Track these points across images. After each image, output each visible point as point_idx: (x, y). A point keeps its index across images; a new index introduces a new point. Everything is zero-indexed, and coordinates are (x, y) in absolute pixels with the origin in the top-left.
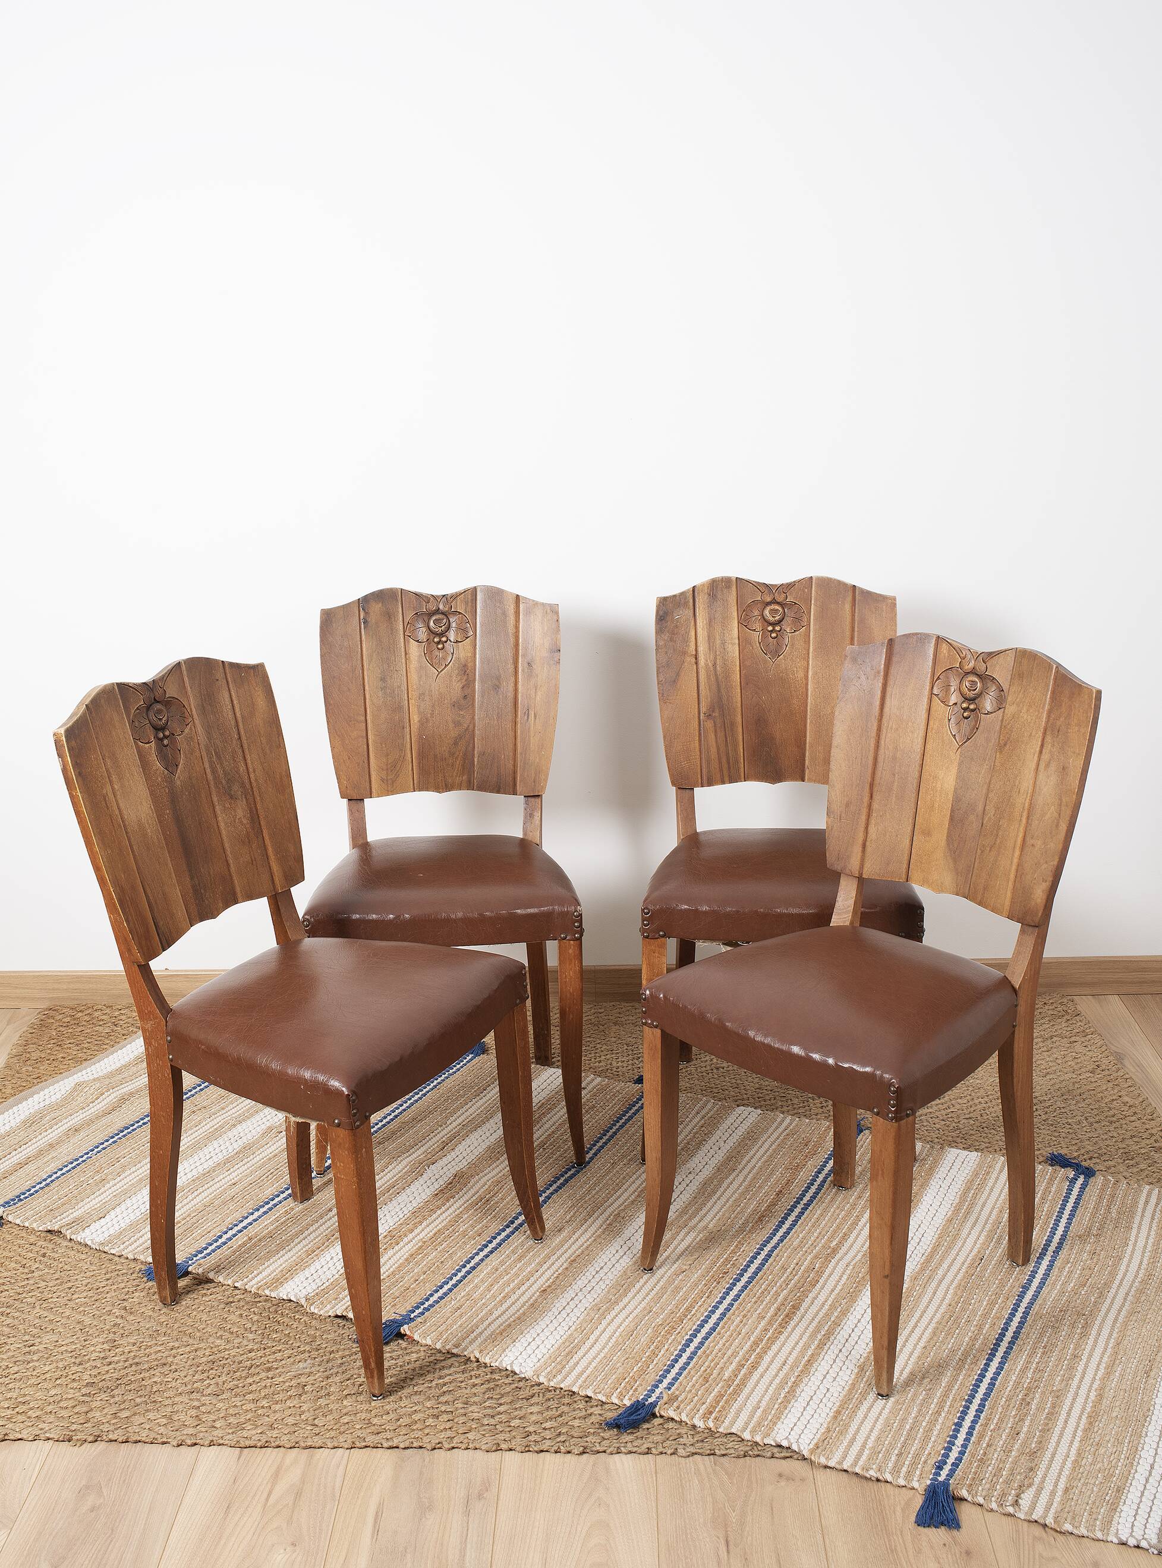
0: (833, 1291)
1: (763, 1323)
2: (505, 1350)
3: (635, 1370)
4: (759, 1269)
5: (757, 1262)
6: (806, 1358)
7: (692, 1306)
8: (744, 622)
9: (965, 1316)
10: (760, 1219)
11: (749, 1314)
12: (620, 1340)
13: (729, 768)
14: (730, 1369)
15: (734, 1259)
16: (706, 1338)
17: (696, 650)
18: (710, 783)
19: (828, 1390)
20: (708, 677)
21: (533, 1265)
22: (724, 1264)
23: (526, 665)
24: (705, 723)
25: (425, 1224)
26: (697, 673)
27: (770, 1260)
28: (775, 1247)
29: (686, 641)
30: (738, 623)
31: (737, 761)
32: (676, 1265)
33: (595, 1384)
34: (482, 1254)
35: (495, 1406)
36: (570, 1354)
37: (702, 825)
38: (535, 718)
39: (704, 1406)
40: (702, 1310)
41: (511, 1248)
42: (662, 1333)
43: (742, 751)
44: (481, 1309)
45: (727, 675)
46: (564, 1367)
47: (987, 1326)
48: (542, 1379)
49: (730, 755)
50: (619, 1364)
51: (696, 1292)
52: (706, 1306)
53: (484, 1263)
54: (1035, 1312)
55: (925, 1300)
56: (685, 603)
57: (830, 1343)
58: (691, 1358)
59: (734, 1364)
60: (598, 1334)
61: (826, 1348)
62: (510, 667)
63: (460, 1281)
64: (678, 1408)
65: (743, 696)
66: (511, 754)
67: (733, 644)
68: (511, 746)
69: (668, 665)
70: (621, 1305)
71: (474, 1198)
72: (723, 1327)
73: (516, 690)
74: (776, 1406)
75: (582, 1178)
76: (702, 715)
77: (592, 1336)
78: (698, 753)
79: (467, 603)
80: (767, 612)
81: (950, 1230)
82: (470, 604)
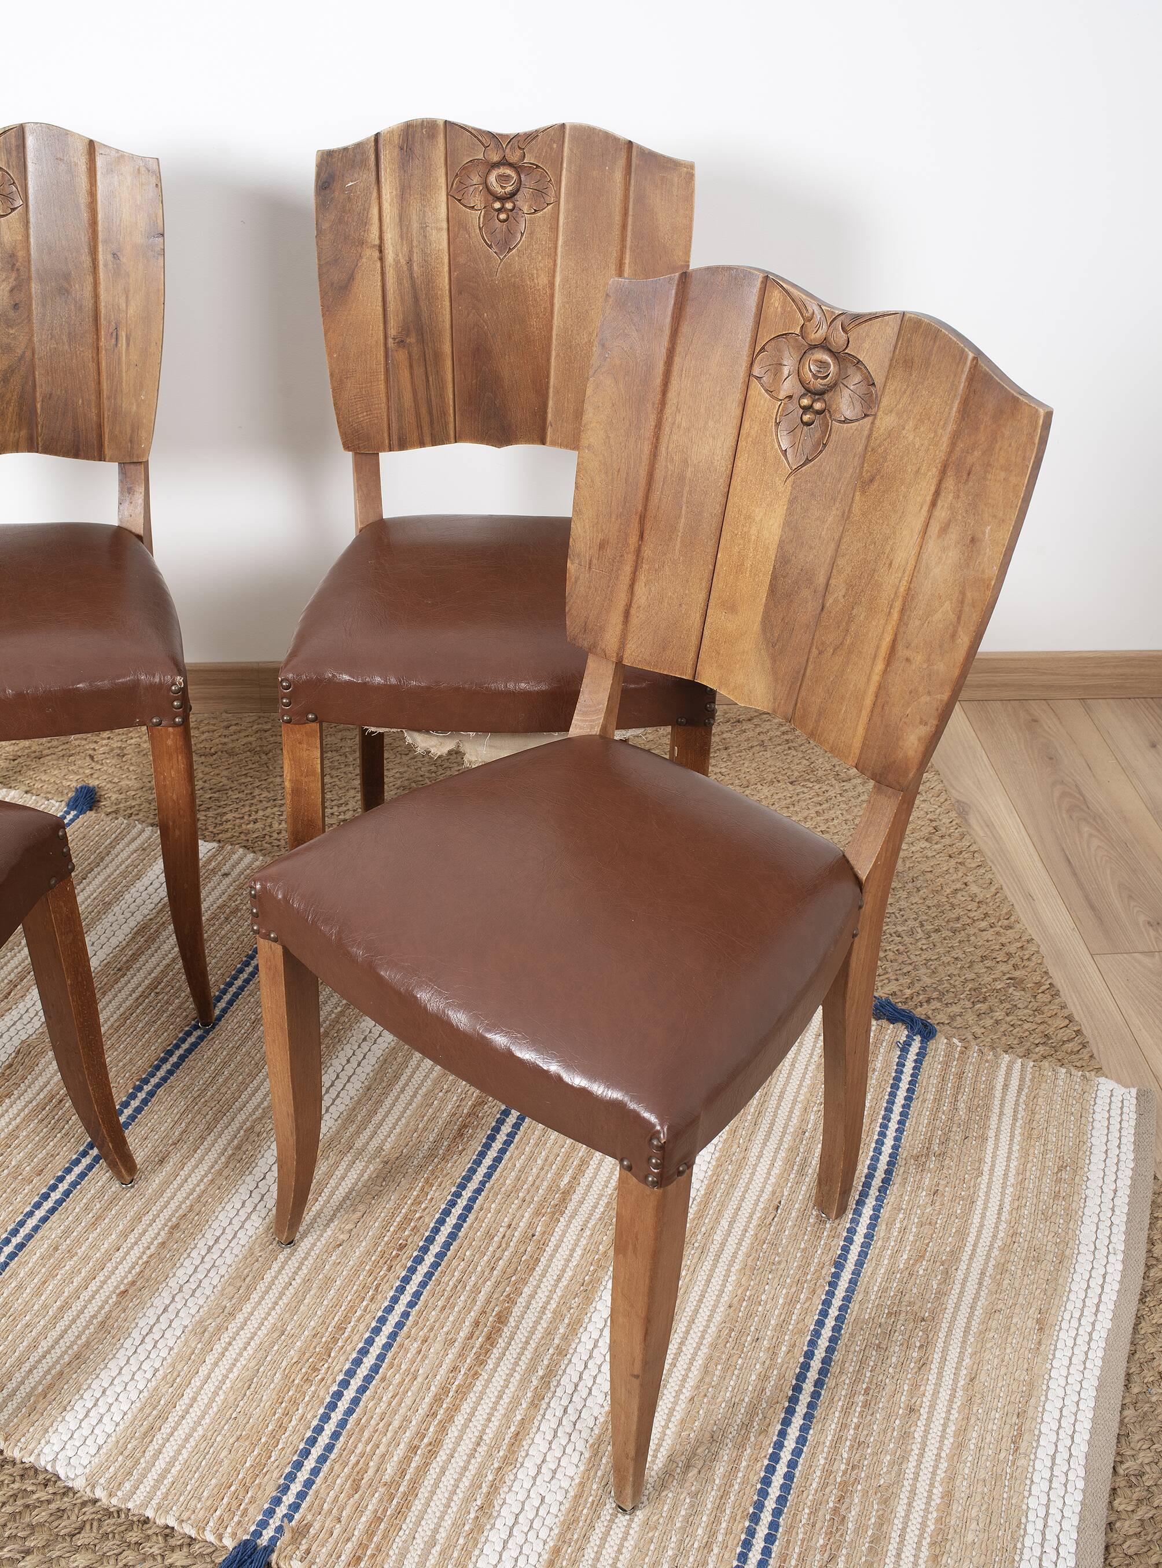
0: (560, 1280)
1: (451, 1354)
2: (46, 1431)
3: (248, 1464)
4: (453, 1236)
5: (451, 1222)
6: (513, 1429)
7: (346, 1319)
8: (456, 194)
9: (751, 1330)
10: (460, 1134)
11: (432, 1335)
12: (231, 1398)
13: (432, 423)
14: (395, 1459)
15: (417, 1215)
16: (364, 1387)
17: (381, 238)
18: (402, 445)
19: (543, 1499)
20: (399, 280)
21: (113, 1236)
22: (401, 1228)
23: (110, 257)
24: (395, 354)
26: (383, 274)
27: (471, 1217)
28: (478, 1191)
29: (365, 223)
30: (448, 194)
31: (444, 413)
32: (329, 1232)
33: (182, 1499)
34: (39, 1214)
35: (18, 1556)
36: (149, 1433)
37: (392, 508)
38: (128, 344)
39: (349, 1545)
40: (362, 1325)
41: (84, 1201)
42: (296, 1382)
43: (451, 396)
44: (22, 1335)
45: (430, 280)
46: (137, 1463)
47: (784, 1349)
48: (99, 1493)
49: (434, 403)
50: (225, 1453)
51: (354, 1290)
52: (366, 1320)
53: (39, 1234)
54: (853, 1318)
56: (362, 162)
57: (550, 1395)
58: (336, 1435)
59: (402, 1446)
60: (198, 1384)
61: (544, 1405)
62: (86, 260)
64: (308, 1552)
65: (454, 311)
66: (93, 398)
67: (439, 229)
68: (92, 385)
69: (336, 261)
70: (240, 1317)
71: (42, 1096)
72: (391, 1364)
73: (96, 296)
74: (461, 1541)
75: (206, 1050)
76: (390, 341)
77: (188, 1390)
78: (384, 400)
79: (9, 152)
80: (492, 179)
82: (14, 154)
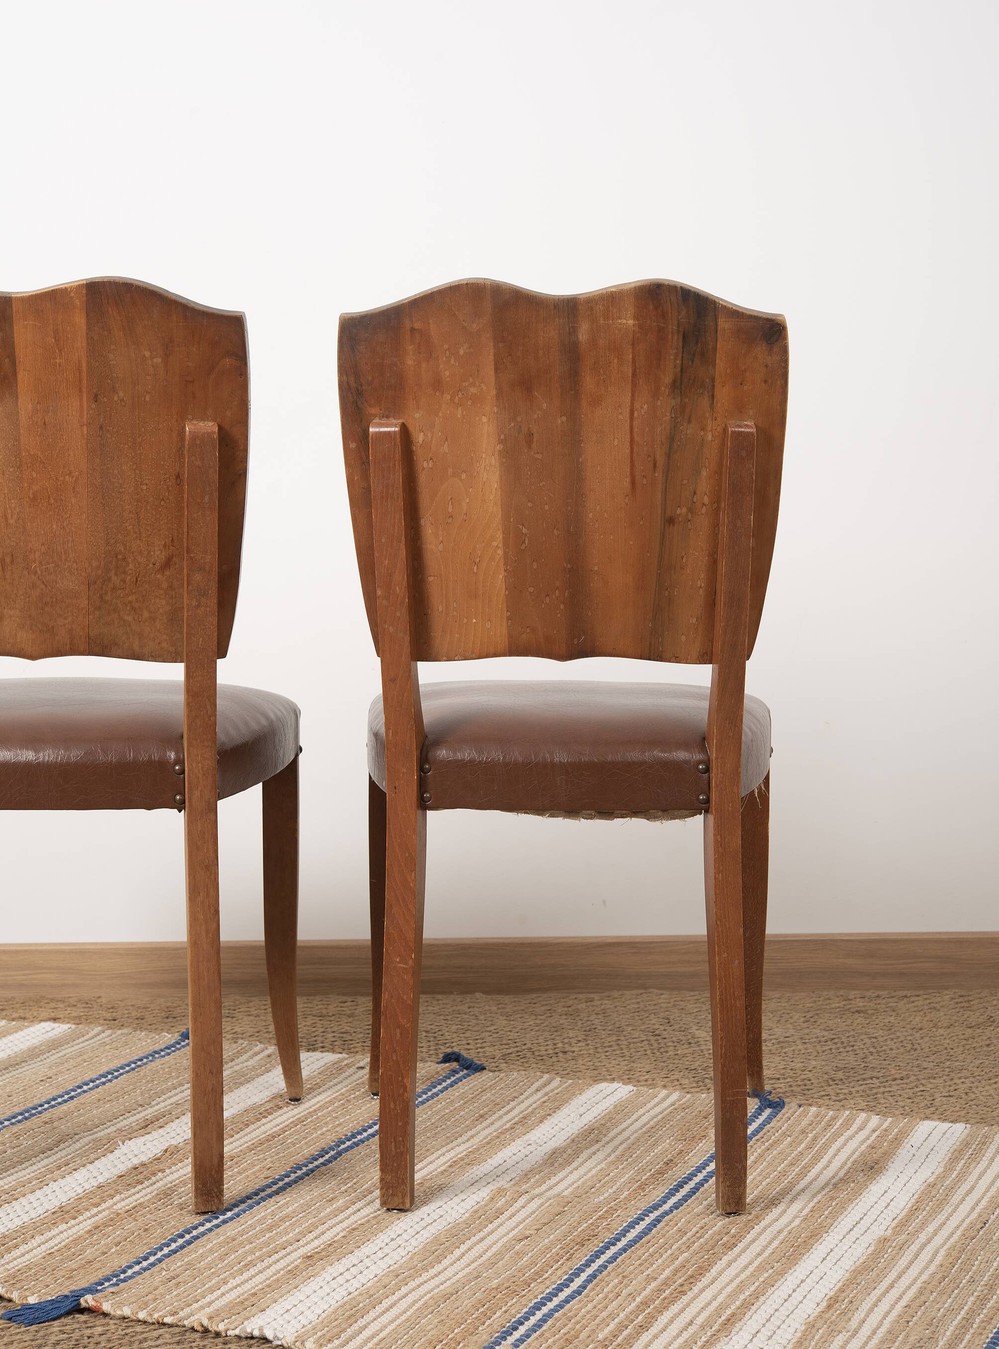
0: (759, 1255)
1: (654, 1285)
2: (249, 1318)
4: (643, 1234)
5: (639, 1228)
7: (543, 1270)
9: (967, 1277)
10: (641, 1188)
11: (633, 1276)
12: (431, 1302)
14: (607, 1330)
15: (604, 1224)
16: (567, 1301)
25: (118, 1197)
27: (661, 1225)
28: (666, 1213)
36: (352, 1318)
40: (559, 1273)
42: (497, 1297)
50: (431, 1327)
51: (548, 1256)
52: (564, 1268)
53: (213, 1233)
55: (902, 1263)
57: (759, 1303)
58: (544, 1320)
59: (611, 1325)
60: (396, 1298)
61: (754, 1308)
63: (175, 1252)
72: (593, 1289)
77: (386, 1301)
81: (933, 1193)
